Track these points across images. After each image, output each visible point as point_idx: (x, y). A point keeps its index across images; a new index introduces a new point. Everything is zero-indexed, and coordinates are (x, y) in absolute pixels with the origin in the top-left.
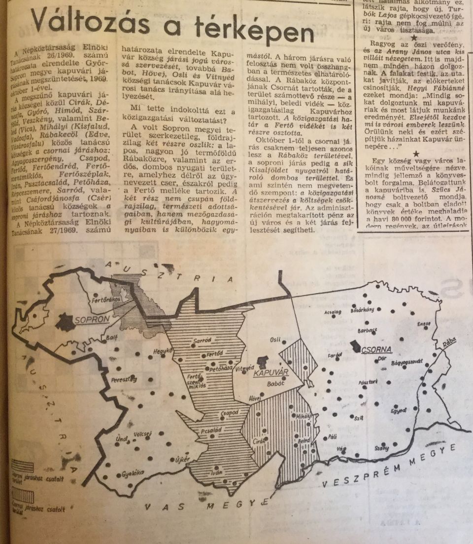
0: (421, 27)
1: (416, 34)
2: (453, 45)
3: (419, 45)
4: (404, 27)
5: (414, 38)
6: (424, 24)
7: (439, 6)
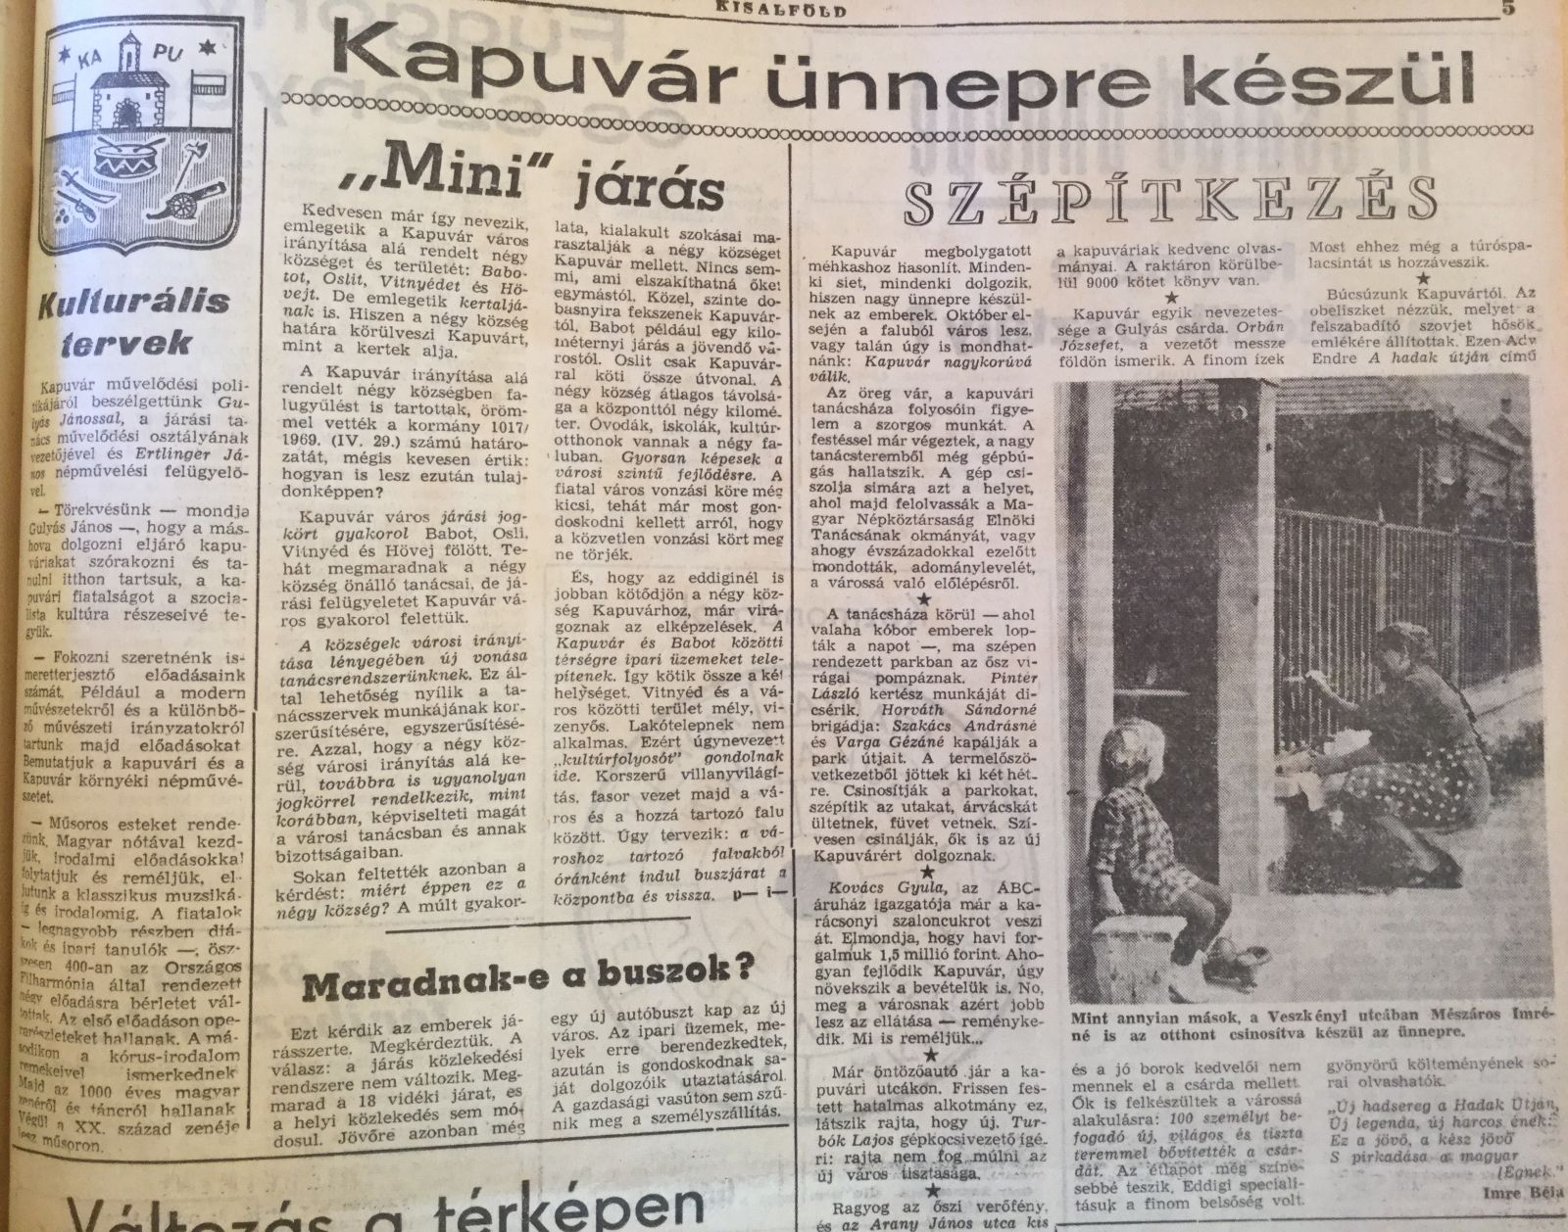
0: (949, 1166)
1: (938, 1183)
2: (1022, 1207)
3: (944, 1207)
4: (910, 1166)
5: (933, 1191)
6: (957, 1158)
7: (989, 1114)
